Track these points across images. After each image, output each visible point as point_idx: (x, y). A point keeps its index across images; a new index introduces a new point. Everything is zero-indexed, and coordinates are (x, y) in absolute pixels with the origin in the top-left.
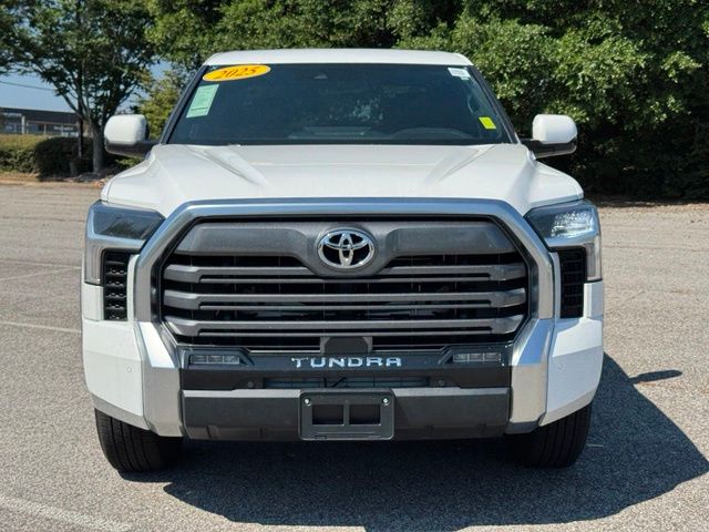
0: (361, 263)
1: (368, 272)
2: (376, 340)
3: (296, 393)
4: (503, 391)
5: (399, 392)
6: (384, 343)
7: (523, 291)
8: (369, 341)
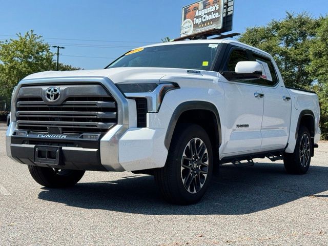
0: (58, 99)
1: (60, 103)
2: (63, 129)
3: (33, 146)
4: (96, 150)
5: (64, 148)
6: (65, 130)
7: (115, 113)
8: (60, 129)
